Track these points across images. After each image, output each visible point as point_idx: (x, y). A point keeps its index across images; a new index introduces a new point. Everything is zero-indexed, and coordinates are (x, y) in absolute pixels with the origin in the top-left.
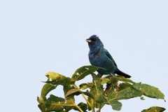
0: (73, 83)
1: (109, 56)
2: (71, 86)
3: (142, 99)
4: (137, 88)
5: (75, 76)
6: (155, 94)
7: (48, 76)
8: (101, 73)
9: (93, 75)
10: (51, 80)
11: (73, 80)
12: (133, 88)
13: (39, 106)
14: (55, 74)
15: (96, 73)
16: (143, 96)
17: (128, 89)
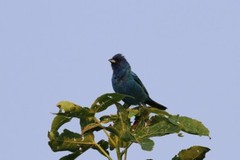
0: (93, 115)
1: (137, 80)
2: (90, 119)
3: (180, 135)
4: (173, 122)
5: (94, 106)
6: (198, 129)
7: (59, 106)
8: (128, 103)
9: (118, 105)
10: (63, 111)
11: (91, 112)
12: (169, 122)
13: (50, 143)
14: (69, 103)
15: (122, 103)
16: (181, 132)
17: (163, 124)
